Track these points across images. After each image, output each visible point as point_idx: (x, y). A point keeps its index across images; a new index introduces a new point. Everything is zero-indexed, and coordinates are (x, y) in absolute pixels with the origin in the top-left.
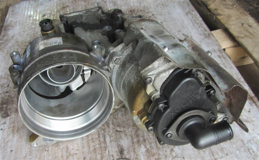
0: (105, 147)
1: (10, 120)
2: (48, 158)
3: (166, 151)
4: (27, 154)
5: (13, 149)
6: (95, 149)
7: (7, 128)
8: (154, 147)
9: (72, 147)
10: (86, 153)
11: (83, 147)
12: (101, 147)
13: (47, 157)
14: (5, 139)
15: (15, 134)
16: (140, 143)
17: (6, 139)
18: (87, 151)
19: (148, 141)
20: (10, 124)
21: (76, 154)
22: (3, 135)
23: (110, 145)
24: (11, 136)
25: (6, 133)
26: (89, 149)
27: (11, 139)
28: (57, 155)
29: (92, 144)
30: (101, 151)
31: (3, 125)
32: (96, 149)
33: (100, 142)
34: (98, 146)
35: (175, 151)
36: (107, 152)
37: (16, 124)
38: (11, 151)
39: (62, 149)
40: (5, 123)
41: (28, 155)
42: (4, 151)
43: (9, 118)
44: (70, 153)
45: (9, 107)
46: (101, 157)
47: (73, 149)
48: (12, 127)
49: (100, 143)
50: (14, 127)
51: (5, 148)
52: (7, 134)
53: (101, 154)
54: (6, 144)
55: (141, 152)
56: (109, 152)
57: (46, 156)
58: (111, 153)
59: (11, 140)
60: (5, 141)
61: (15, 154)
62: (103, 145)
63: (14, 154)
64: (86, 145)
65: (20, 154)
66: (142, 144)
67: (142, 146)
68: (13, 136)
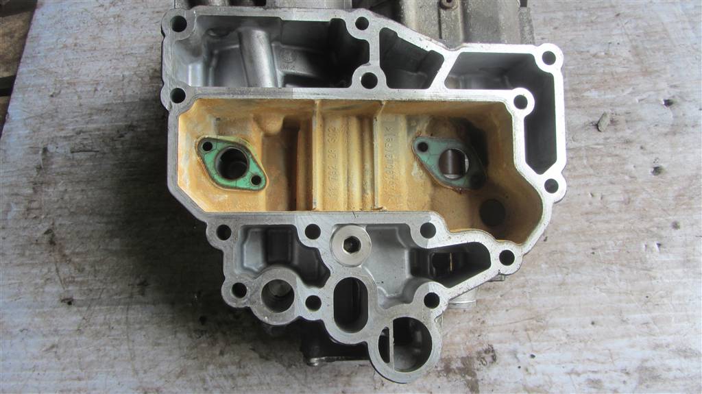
0: (587, 150)
1: (506, 343)
2: (611, 248)
3: (597, 64)
4: (601, 290)
5: (588, 320)
6: (591, 166)
7: (528, 344)
8: (590, 78)
9: (587, 205)
10: (601, 180)
11: (587, 185)
12: (587, 157)
13: (609, 250)
14: (561, 344)
15: (547, 322)
16: (579, 96)
17: (561, 342)
18: (595, 179)
19: (575, 84)
20: (517, 339)
21: (602, 198)
22: (549, 349)
23: (583, 142)
24: (553, 331)
25: (546, 343)
26: (591, 175)
27: (560, 330)
28: (605, 232)
29: (580, 171)
30: (597, 156)
31: (518, 356)
32: (592, 163)
33: (576, 157)
34: (585, 162)
35: (595, 52)
36: (599, 147)
37: (518, 324)
38: (593, 323)
39: (591, 223)
40: (514, 353)
41: (604, 287)
42: (594, 340)
43: (496, 346)
44: (601, 208)
45: (463, 352)
46: (608, 156)
47: (590, 203)
48: (528, 335)
49: (578, 158)
50: (528, 327)
51: (586, 338)
52: (548, 341)
53: (602, 156)
54: (574, 339)
55: (597, 97)
56: (598, 144)
57: (607, 252)
58: (602, 141)
59: (564, 330)
60: (566, 343)
61: (602, 314)
62: (583, 153)
63: (600, 317)
64: (582, 181)
65: (601, 304)
66: (582, 95)
67: (586, 94)
68: (554, 326)
